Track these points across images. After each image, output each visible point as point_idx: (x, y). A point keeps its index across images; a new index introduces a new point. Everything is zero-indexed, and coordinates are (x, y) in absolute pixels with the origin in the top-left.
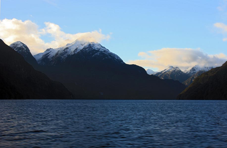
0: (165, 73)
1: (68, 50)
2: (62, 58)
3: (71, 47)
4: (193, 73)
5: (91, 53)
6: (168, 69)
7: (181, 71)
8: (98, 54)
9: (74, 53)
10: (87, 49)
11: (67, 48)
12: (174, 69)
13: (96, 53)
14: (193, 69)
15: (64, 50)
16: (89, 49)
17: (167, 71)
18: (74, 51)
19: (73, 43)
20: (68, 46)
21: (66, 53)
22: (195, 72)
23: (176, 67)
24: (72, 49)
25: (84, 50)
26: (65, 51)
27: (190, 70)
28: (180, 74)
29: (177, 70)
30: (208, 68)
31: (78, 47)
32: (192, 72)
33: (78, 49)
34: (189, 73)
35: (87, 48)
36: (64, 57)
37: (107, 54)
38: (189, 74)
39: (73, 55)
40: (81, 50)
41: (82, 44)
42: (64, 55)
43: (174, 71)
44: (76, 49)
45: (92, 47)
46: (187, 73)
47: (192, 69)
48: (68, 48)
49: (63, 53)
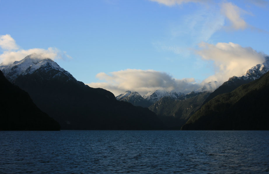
0: (122, 98)
1: (17, 69)
2: (10, 79)
3: (20, 65)
4: (155, 99)
5: (50, 74)
6: (125, 94)
7: (141, 97)
8: (59, 74)
9: (27, 73)
10: (45, 69)
11: (16, 67)
12: (133, 95)
13: (57, 74)
14: (155, 95)
15: (12, 69)
16: (48, 68)
17: (124, 96)
18: (27, 71)
19: (23, 61)
20: (17, 64)
21: (16, 72)
22: (156, 98)
23: (135, 92)
24: (22, 67)
25: (42, 69)
26: (14, 70)
27: (151, 96)
28: (140, 101)
29: (137, 95)
30: (171, 93)
31: (31, 66)
32: (153, 98)
33: (31, 68)
34: (149, 98)
35: (45, 67)
36: (13, 77)
37: (67, 75)
38: (149, 100)
39: (26, 75)
40: (37, 70)
41: (34, 62)
42: (12, 75)
43: (133, 96)
44: (29, 68)
45: (51, 66)
46: (147, 98)
47: (153, 94)
48: (18, 67)
49: (11, 72)
